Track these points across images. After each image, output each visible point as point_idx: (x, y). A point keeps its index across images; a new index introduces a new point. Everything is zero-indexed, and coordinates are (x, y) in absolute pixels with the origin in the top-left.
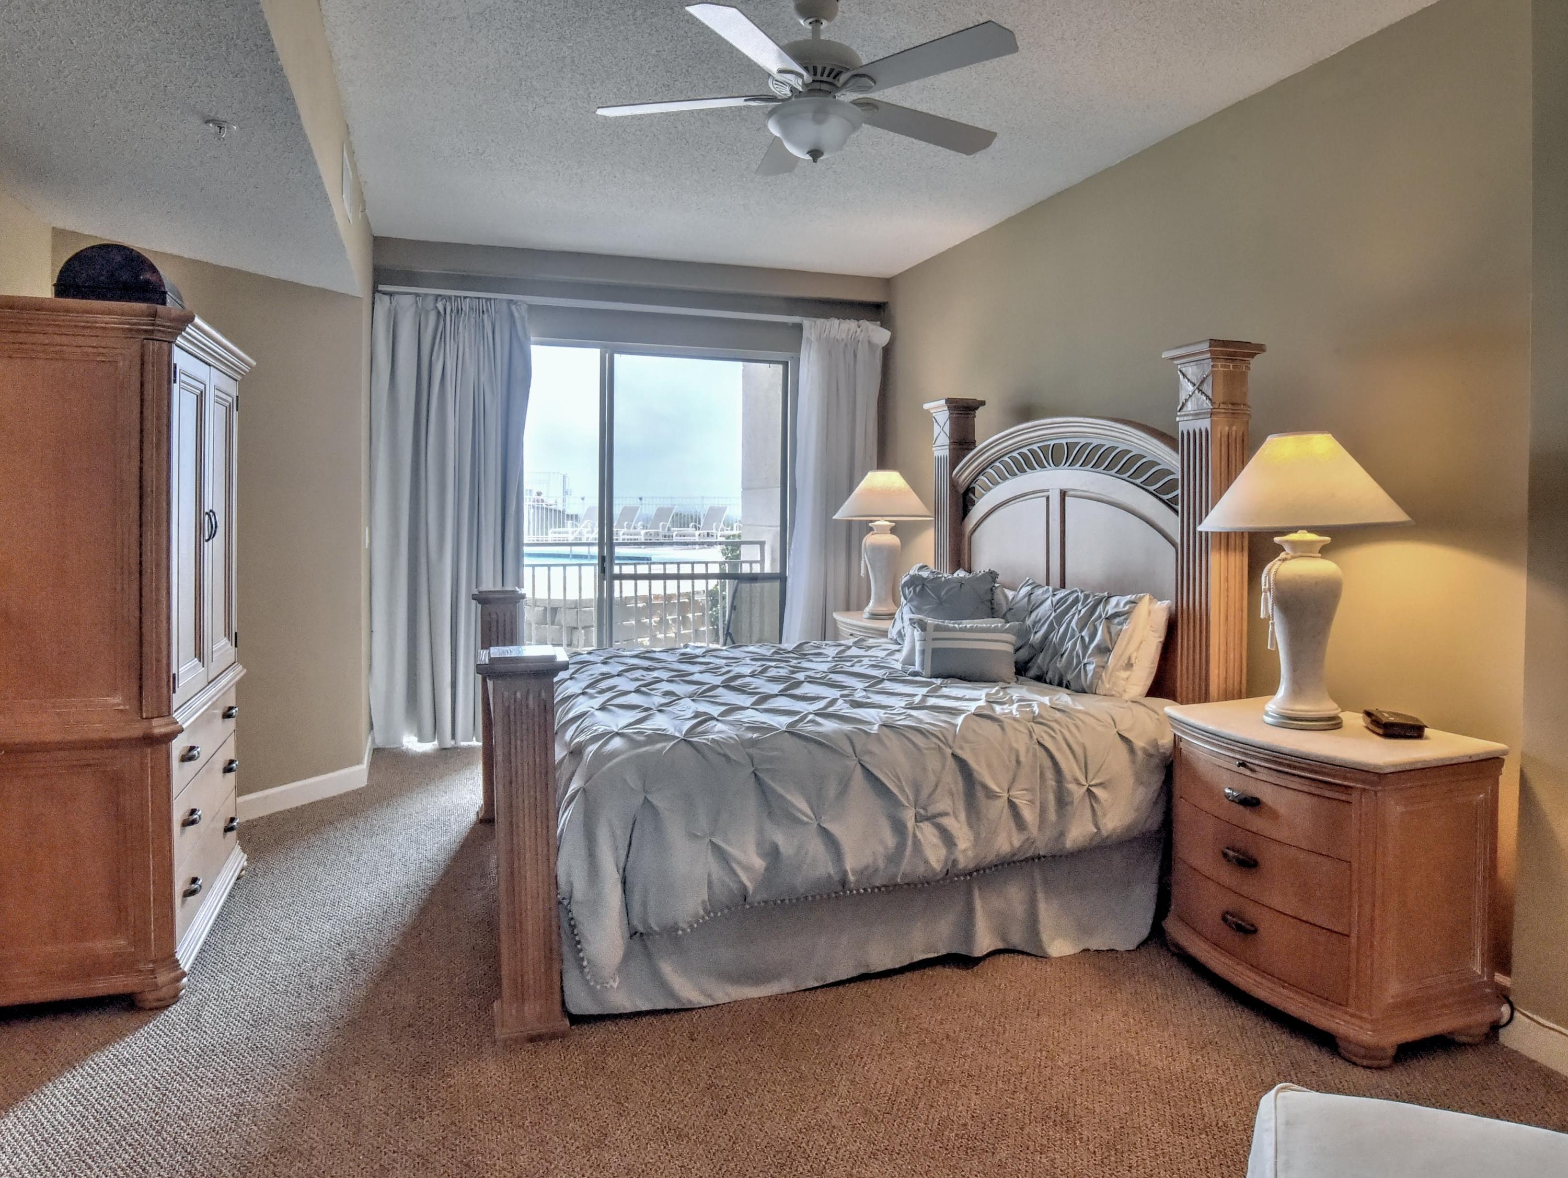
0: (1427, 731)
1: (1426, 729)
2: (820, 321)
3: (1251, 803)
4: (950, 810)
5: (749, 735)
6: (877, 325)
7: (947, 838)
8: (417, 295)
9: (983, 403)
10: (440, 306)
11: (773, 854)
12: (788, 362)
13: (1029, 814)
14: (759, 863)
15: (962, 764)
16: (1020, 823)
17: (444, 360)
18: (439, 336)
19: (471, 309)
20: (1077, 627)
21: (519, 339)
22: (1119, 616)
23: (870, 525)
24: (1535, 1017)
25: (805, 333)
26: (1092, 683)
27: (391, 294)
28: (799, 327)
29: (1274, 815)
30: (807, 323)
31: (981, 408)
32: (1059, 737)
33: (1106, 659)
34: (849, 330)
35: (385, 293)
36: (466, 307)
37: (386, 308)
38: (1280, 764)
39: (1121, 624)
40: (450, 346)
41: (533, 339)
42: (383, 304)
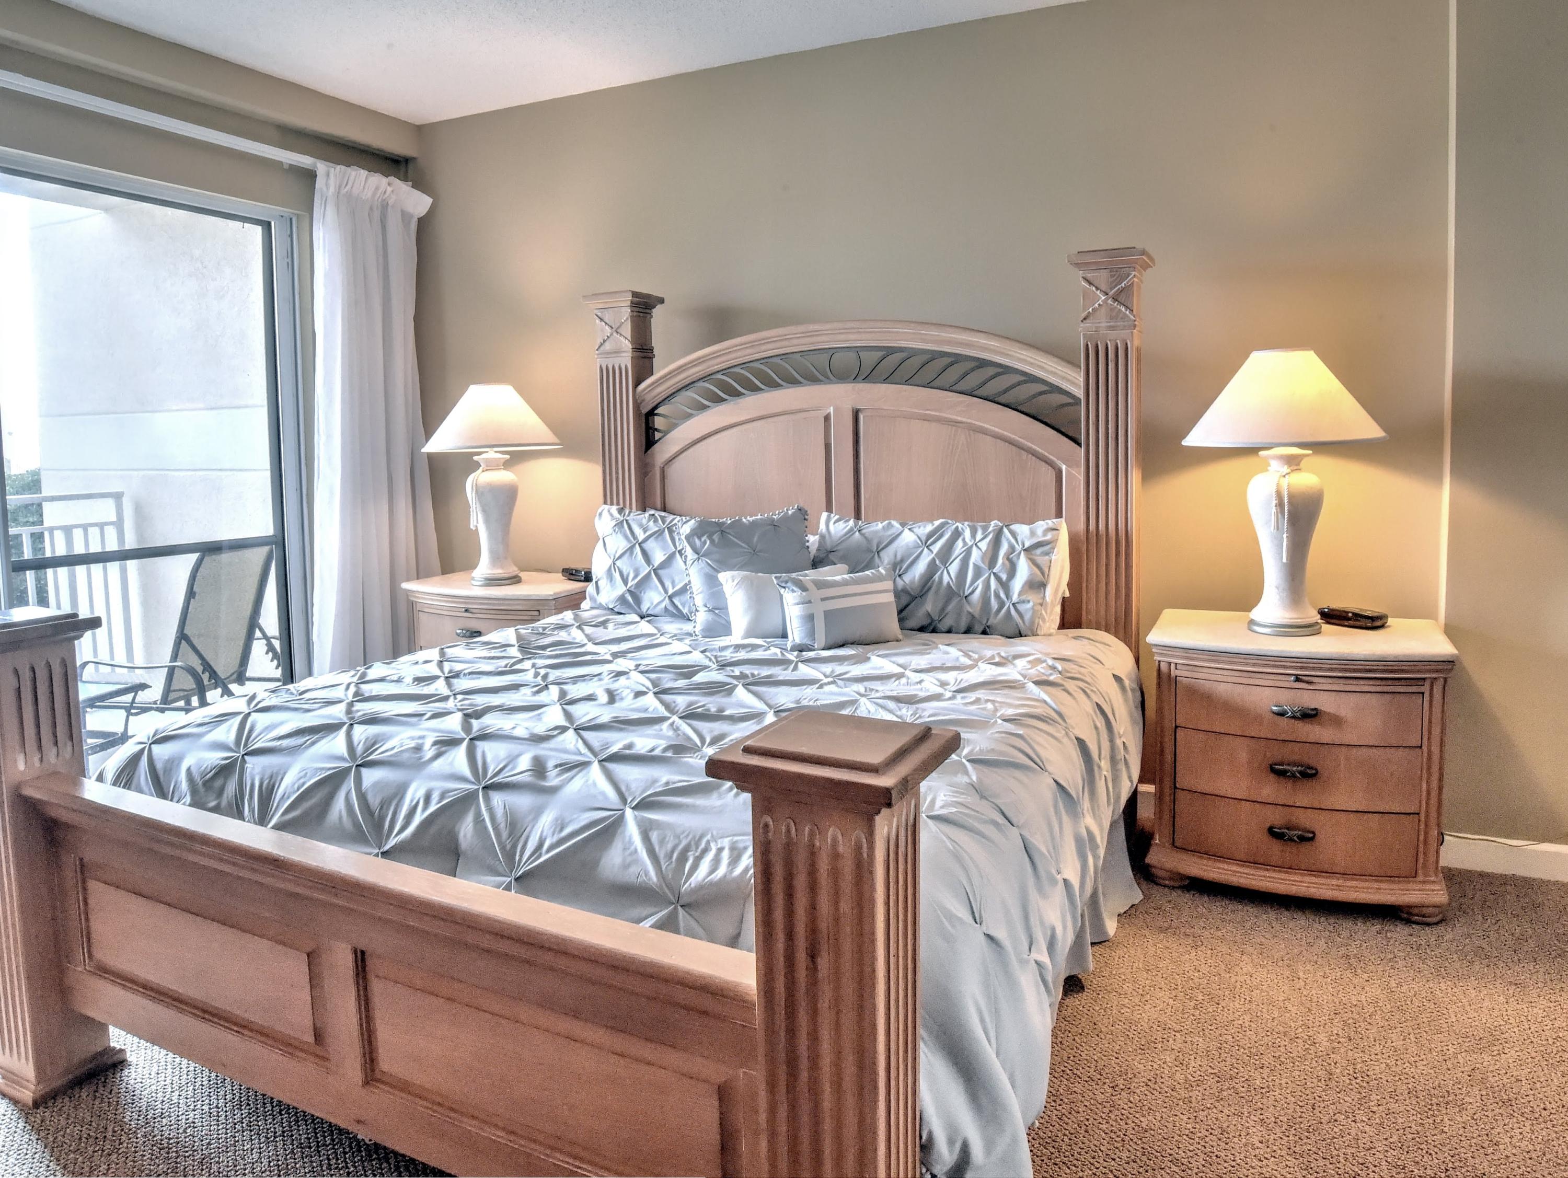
0: (1390, 621)
1: (1390, 619)
3: (1309, 715)
6: (407, 185)
9: (662, 301)
12: (269, 223)
20: (983, 563)
22: (1043, 546)
23: (475, 458)
24: (1453, 834)
25: (320, 182)
26: (1032, 622)
28: (312, 173)
29: (1337, 721)
30: (321, 167)
31: (659, 307)
33: (1042, 595)
38: (1346, 670)
39: (1047, 554)
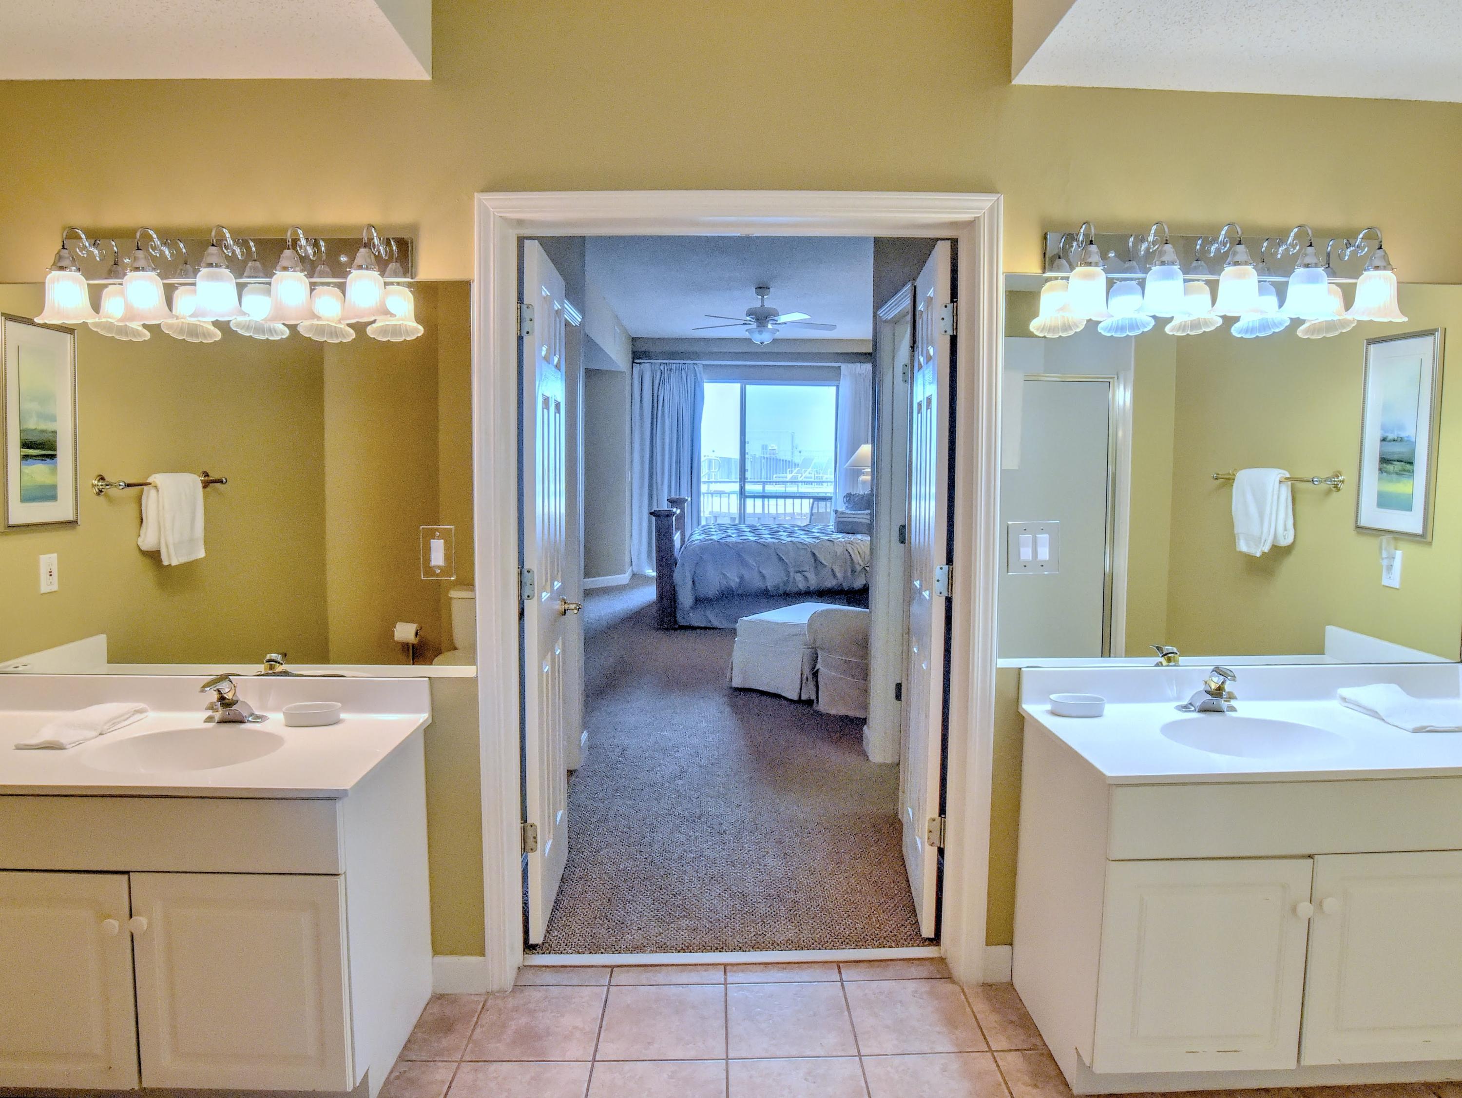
2: (850, 365)
4: (808, 570)
5: (741, 541)
7: (806, 578)
8: (652, 363)
10: (662, 368)
11: (742, 578)
12: (837, 386)
13: (839, 575)
14: (737, 580)
15: (814, 554)
16: (834, 575)
17: (664, 393)
18: (662, 382)
19: (676, 368)
21: (699, 382)
25: (842, 371)
27: (640, 364)
28: (839, 368)
30: (842, 366)
32: (855, 549)
34: (866, 369)
35: (638, 363)
36: (674, 368)
37: (638, 370)
40: (667, 386)
41: (705, 380)
42: (637, 368)
